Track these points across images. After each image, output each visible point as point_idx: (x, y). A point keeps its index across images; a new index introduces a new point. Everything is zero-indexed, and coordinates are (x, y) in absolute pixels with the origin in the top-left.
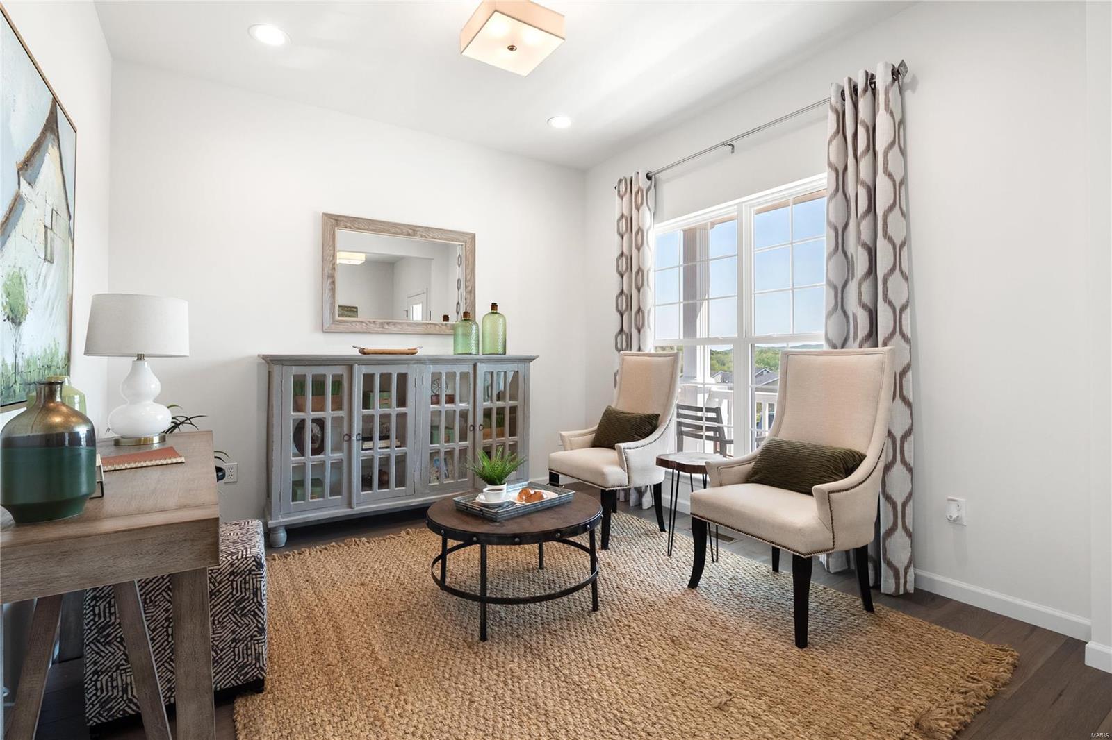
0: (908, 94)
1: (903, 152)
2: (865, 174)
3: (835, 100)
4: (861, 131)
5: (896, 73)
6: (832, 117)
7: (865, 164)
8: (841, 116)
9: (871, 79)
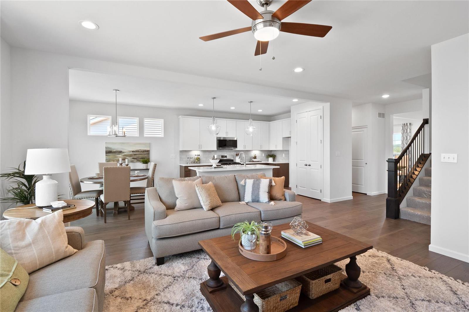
0: (411, 126)
1: (411, 133)
2: (406, 135)
3: (402, 125)
4: (406, 130)
5: (410, 124)
6: (402, 128)
7: (406, 134)
8: (403, 127)
9: (407, 124)
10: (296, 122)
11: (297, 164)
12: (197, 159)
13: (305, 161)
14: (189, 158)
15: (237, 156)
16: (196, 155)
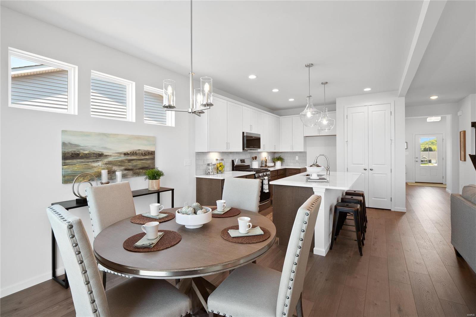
10: (347, 117)
11: (347, 168)
12: (220, 166)
13: (362, 164)
14: (211, 165)
15: (253, 159)
16: (219, 160)
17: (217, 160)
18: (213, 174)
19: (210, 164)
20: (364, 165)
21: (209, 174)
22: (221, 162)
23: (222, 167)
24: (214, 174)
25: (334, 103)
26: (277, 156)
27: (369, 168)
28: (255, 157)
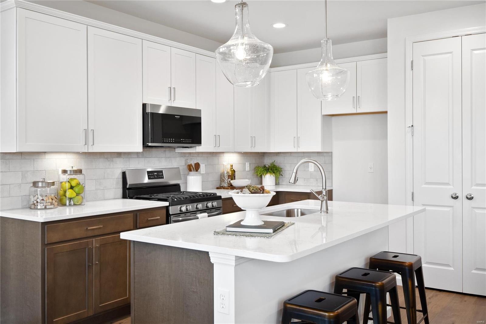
10: (412, 67)
11: (413, 194)
12: (72, 188)
13: (448, 184)
14: (40, 184)
15: (190, 170)
16: (69, 173)
17: (65, 172)
18: (45, 208)
19: (38, 182)
20: (451, 187)
21: (33, 206)
22: (72, 177)
23: (76, 189)
24: (48, 207)
25: (384, 34)
26: (268, 162)
27: (465, 194)
28: (195, 164)
